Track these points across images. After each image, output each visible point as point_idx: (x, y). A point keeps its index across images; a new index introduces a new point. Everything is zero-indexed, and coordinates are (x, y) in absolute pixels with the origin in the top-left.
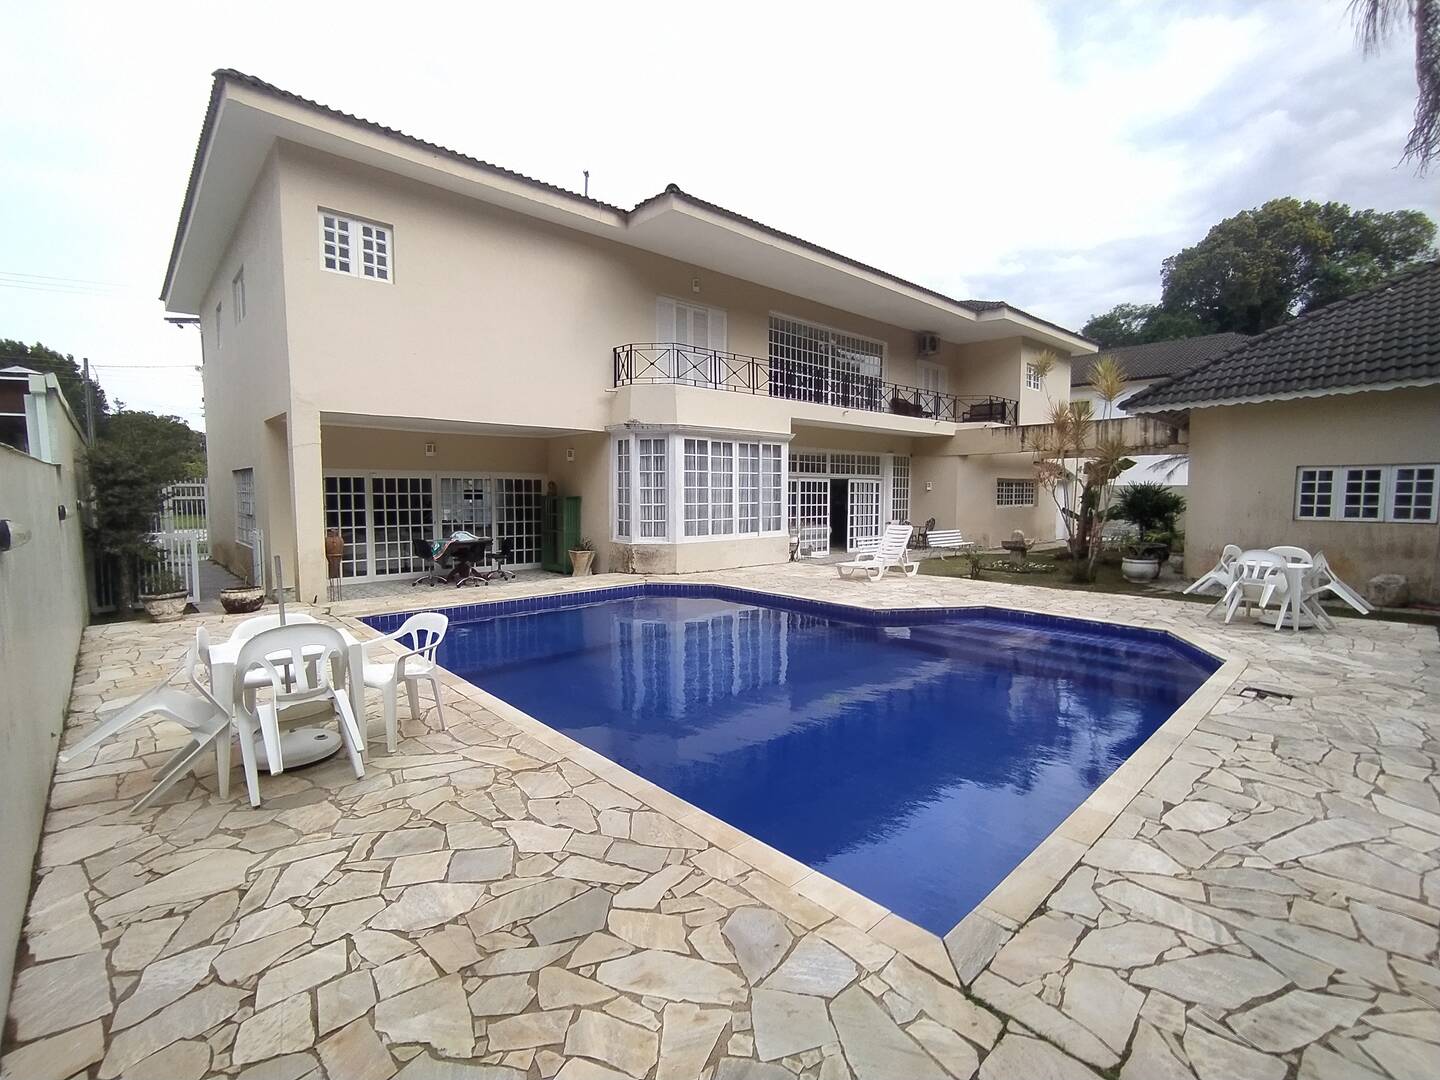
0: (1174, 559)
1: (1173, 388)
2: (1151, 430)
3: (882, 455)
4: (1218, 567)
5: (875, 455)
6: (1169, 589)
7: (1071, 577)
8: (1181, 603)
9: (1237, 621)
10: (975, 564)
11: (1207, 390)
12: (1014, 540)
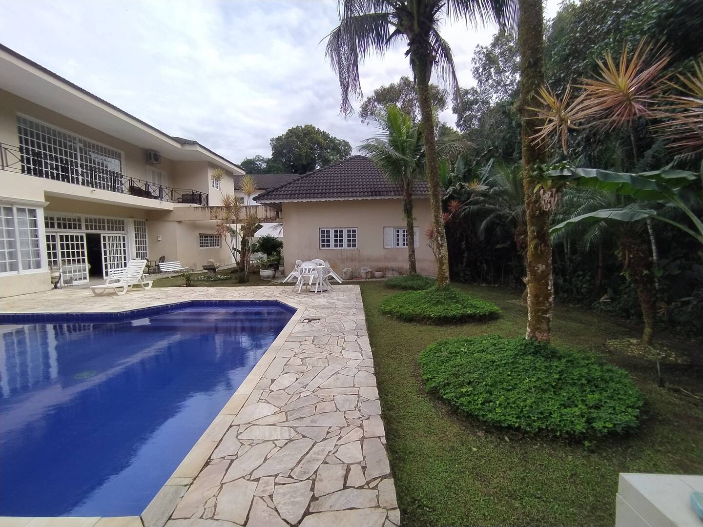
0: (281, 268)
1: (275, 193)
2: (269, 211)
3: (126, 220)
4: (294, 270)
5: (121, 219)
6: (279, 281)
7: (238, 281)
8: (283, 287)
9: (303, 291)
10: (188, 279)
11: (287, 195)
12: (209, 264)
